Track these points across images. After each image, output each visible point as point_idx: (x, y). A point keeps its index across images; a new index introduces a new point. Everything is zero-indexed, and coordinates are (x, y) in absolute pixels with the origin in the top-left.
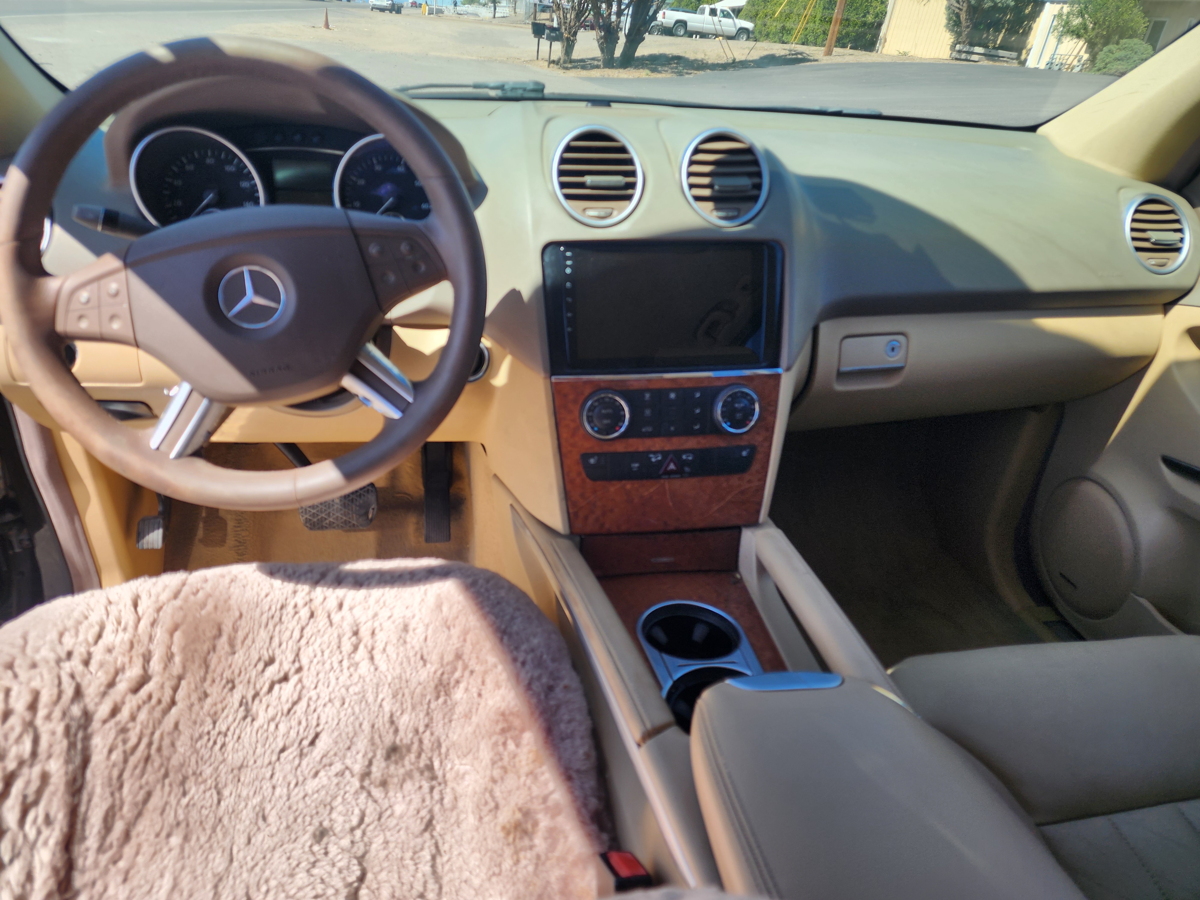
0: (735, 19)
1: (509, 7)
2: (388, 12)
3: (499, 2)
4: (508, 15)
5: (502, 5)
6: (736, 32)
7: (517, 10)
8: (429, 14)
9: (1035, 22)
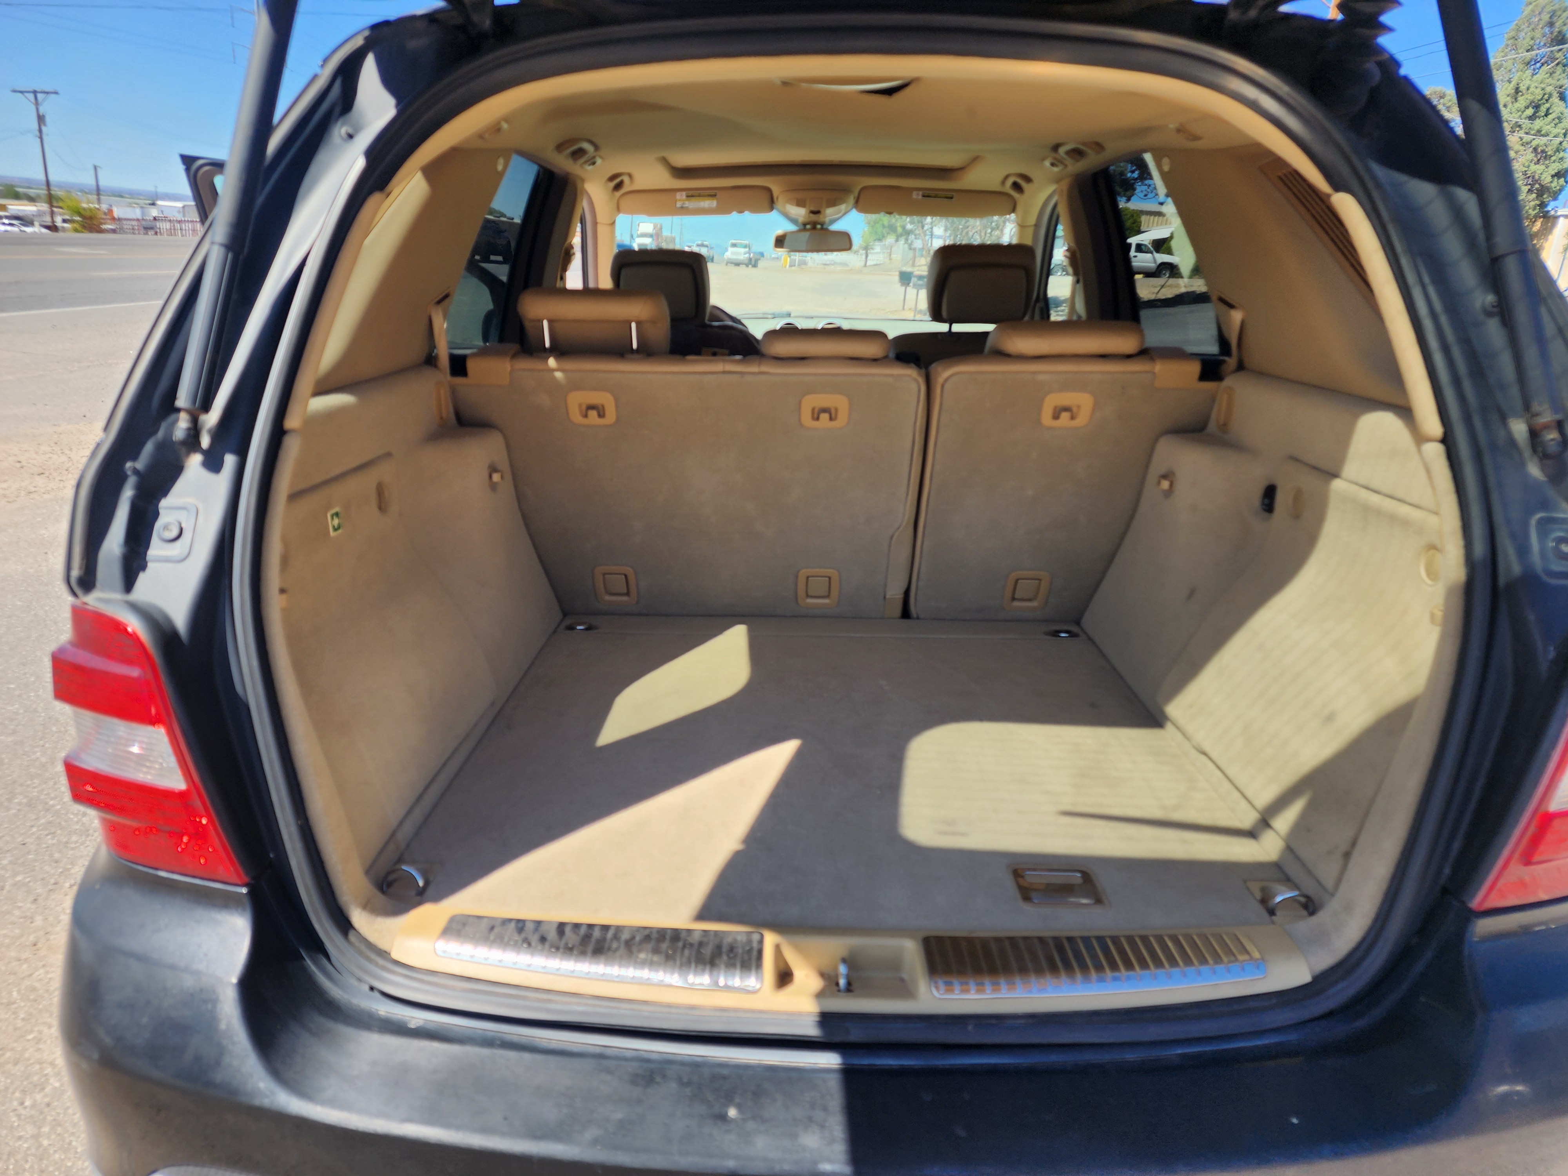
0: (1155, 253)
1: (884, 253)
2: (744, 266)
3: (872, 249)
4: (881, 262)
5: (875, 251)
6: (1155, 268)
7: (893, 256)
8: (791, 266)
9: (1547, 240)
